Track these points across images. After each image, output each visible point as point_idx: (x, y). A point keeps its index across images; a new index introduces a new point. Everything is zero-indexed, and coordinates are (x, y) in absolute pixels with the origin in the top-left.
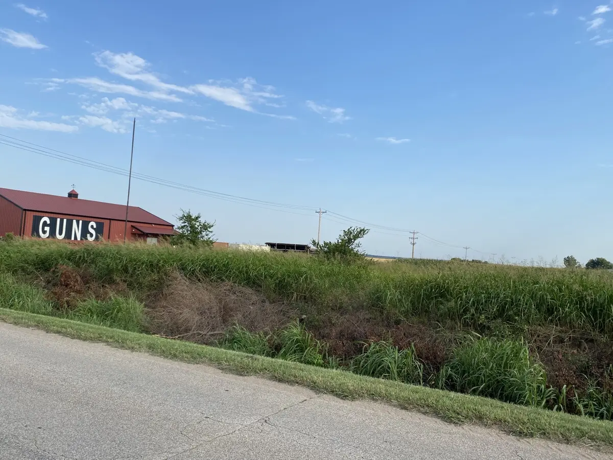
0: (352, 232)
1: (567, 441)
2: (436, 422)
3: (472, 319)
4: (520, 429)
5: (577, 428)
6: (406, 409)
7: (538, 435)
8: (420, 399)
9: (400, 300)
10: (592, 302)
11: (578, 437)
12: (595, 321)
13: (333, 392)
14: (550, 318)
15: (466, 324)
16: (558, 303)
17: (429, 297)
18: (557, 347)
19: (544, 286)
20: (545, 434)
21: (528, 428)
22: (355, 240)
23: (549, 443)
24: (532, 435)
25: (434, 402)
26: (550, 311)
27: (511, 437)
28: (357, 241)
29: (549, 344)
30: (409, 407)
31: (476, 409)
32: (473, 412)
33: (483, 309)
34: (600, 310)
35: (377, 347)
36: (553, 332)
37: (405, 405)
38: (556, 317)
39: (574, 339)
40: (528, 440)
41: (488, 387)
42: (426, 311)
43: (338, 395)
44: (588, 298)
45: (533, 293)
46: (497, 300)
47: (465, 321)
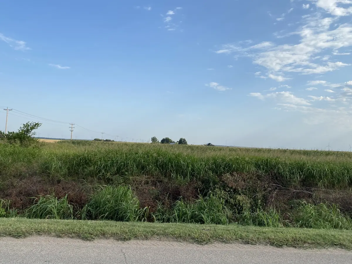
0: (30, 125)
1: (147, 238)
2: (79, 242)
3: (103, 176)
4: (124, 236)
5: (151, 231)
6: (60, 237)
7: (133, 238)
8: (70, 229)
9: (60, 168)
10: (161, 162)
11: (151, 235)
12: (163, 171)
13: (10, 235)
14: (143, 172)
15: (99, 179)
16: (147, 163)
17: (78, 165)
18: (145, 186)
19: (140, 155)
20: (136, 237)
21: (128, 235)
22: (31, 130)
23: (138, 241)
24: (130, 239)
25: (78, 230)
26: (143, 168)
27: (120, 242)
28: (33, 131)
29: (142, 185)
30: (62, 236)
31: (102, 229)
32: (100, 232)
33: (109, 170)
34: (165, 166)
35: (44, 199)
36: (144, 179)
37: (60, 234)
38: (145, 171)
39: (153, 181)
40: (128, 242)
41: (110, 214)
42: (77, 173)
43: (14, 236)
44: (160, 160)
45: (135, 159)
46: (117, 164)
47: (99, 177)
